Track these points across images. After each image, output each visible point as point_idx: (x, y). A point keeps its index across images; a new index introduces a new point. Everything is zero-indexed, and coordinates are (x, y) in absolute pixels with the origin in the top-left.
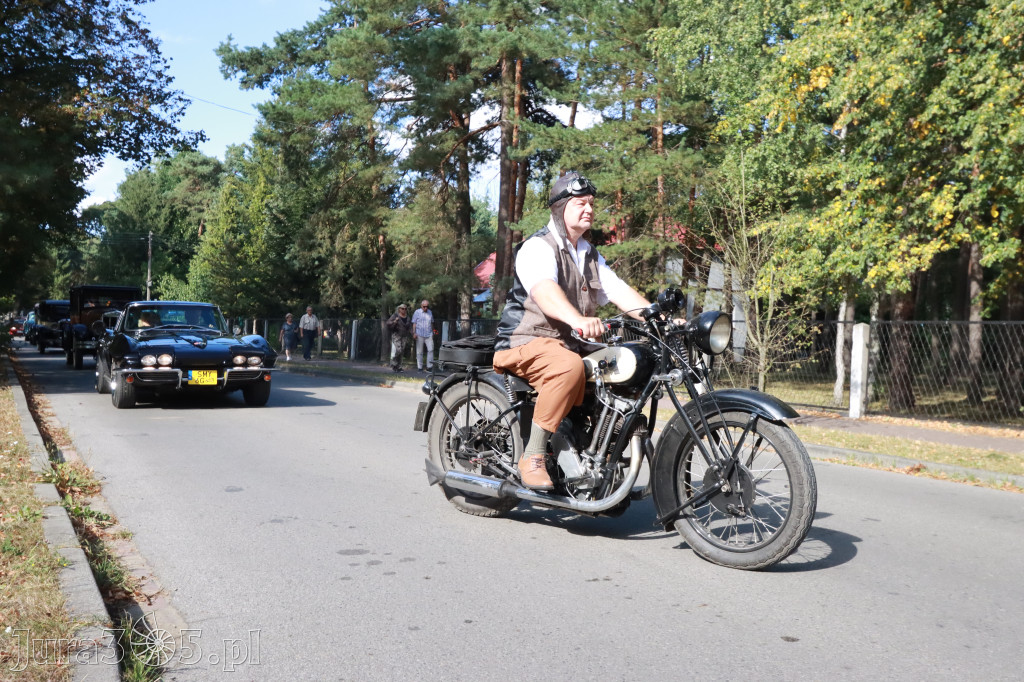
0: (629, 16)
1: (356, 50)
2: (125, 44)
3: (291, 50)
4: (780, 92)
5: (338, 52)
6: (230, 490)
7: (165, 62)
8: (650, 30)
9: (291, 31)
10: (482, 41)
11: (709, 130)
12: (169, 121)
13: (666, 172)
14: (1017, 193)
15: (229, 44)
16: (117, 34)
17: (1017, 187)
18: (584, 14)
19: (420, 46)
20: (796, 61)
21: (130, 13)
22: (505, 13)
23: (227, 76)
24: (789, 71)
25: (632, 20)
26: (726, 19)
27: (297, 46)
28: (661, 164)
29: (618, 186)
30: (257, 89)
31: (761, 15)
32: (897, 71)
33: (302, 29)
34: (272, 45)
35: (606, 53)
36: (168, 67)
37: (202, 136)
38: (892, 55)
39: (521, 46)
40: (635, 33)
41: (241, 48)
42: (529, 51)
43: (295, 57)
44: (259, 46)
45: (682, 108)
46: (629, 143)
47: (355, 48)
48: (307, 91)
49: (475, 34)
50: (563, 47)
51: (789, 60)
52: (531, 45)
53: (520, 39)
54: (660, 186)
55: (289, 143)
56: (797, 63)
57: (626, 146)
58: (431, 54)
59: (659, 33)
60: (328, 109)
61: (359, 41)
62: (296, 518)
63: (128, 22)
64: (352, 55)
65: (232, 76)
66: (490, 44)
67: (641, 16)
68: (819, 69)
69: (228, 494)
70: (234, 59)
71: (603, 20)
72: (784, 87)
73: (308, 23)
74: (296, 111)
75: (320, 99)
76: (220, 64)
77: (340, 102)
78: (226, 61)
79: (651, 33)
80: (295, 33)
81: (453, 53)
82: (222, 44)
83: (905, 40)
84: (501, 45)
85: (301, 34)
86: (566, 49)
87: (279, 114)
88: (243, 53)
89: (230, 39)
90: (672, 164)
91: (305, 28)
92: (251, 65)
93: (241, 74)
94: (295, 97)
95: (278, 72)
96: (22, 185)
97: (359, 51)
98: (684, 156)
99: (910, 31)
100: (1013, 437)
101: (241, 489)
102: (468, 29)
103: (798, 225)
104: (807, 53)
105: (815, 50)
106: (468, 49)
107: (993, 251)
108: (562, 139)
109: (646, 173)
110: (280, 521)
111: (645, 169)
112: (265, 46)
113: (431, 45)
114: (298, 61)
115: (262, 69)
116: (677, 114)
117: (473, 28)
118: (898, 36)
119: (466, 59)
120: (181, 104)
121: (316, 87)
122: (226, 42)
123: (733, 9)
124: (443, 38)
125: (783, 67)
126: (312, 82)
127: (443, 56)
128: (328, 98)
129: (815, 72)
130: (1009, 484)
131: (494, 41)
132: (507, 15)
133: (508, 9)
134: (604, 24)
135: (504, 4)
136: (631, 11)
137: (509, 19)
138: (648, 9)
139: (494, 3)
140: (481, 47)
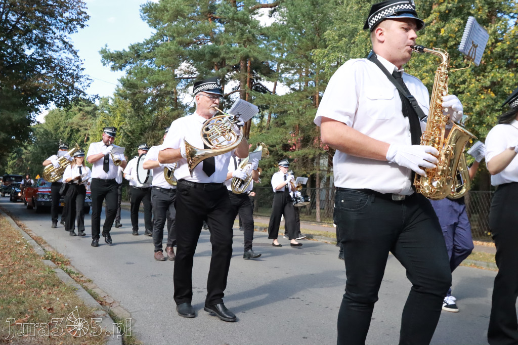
0: (303, 43)
2: (62, 52)
3: (136, 53)
5: (161, 54)
6: (128, 263)
7: (81, 61)
8: (313, 50)
9: (137, 43)
10: (232, 52)
12: (82, 89)
14: (480, 133)
15: (106, 49)
16: (58, 47)
17: (480, 130)
18: (281, 41)
19: (202, 53)
21: (65, 38)
23: (104, 65)
26: (349, 45)
27: (140, 50)
29: (297, 123)
30: (119, 71)
32: (427, 76)
33: (142, 43)
34: (127, 50)
36: (83, 64)
37: (98, 97)
38: (424, 68)
39: (250, 55)
40: (306, 50)
41: (112, 51)
42: (254, 58)
43: (139, 56)
44: (121, 50)
46: (303, 102)
47: (169, 53)
48: (145, 73)
49: (229, 49)
52: (255, 54)
53: (250, 51)
55: (135, 98)
57: (301, 104)
58: (207, 57)
59: (317, 51)
60: (155, 82)
61: (171, 50)
62: (162, 275)
63: (64, 42)
64: (168, 57)
65: (107, 65)
66: (235, 53)
67: (309, 43)
69: (128, 265)
70: (108, 56)
71: (290, 44)
73: (146, 40)
74: (139, 82)
75: (152, 77)
76: (101, 58)
77: (161, 79)
78: (104, 57)
79: (314, 51)
81: (217, 57)
82: (102, 48)
83: (430, 62)
84: (241, 54)
85: (142, 45)
86: (272, 56)
87: (131, 84)
88: (113, 53)
89: (106, 46)
91: (144, 42)
92: (117, 59)
93: (112, 63)
94: (139, 75)
95: (130, 63)
96: (14, 120)
97: (171, 55)
99: (433, 57)
100: (480, 245)
101: (133, 263)
102: (225, 46)
106: (225, 56)
107: (470, 159)
108: (270, 100)
110: (155, 276)
111: (310, 115)
112: (124, 50)
113: (207, 53)
114: (140, 58)
115: (122, 62)
117: (227, 46)
118: (427, 60)
119: (224, 60)
120: (88, 82)
121: (149, 71)
122: (104, 48)
123: (352, 41)
124: (213, 50)
126: (147, 68)
127: (213, 58)
128: (155, 77)
130: (473, 265)
131: (237, 52)
132: (244, 40)
133: (244, 37)
134: (291, 46)
135: (242, 34)
136: (304, 40)
137: (245, 42)
138: (312, 40)
139: (238, 34)
140: (231, 55)
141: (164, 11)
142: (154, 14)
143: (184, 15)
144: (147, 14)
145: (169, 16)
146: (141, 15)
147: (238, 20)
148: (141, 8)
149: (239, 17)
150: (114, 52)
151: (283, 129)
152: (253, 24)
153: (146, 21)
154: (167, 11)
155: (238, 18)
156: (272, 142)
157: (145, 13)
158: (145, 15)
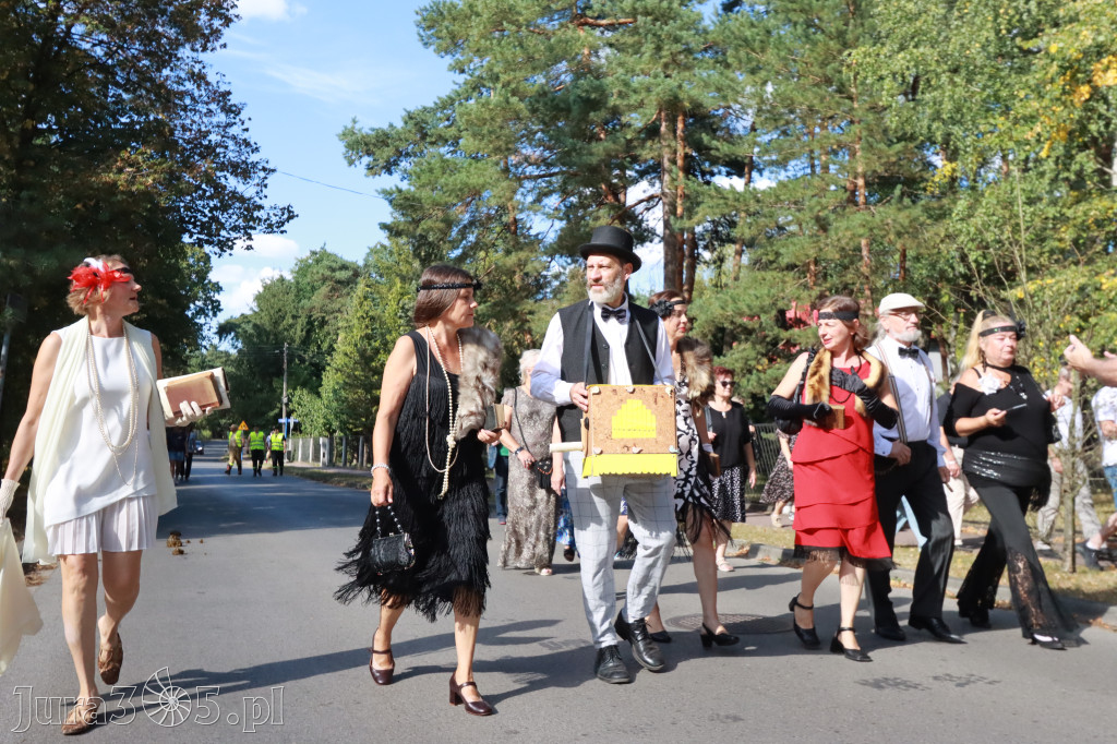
0: (815, 43)
1: (488, 118)
3: (420, 127)
4: (1048, 97)
5: (467, 121)
7: (243, 123)
8: (846, 53)
9: (420, 108)
10: (635, 91)
11: (924, 180)
13: (875, 231)
15: (353, 127)
18: (758, 50)
19: (562, 105)
20: (1072, 51)
22: (660, 58)
23: (351, 163)
24: (1061, 67)
25: (820, 48)
26: (944, 34)
27: (427, 123)
28: (867, 222)
29: (812, 253)
30: (385, 176)
31: (997, 16)
33: (432, 105)
34: (399, 124)
35: (788, 92)
36: (247, 130)
37: (289, 212)
39: (682, 95)
40: (824, 64)
41: (366, 130)
42: (692, 101)
43: (424, 136)
44: (385, 127)
45: (891, 152)
46: (824, 200)
47: (487, 116)
48: (437, 172)
49: (626, 84)
50: (733, 89)
51: (1060, 50)
52: (694, 93)
53: (680, 87)
54: (865, 253)
55: (419, 232)
56: (1073, 53)
57: (820, 203)
58: (575, 109)
59: (856, 55)
60: (461, 190)
61: (491, 107)
64: (485, 124)
65: (357, 163)
66: (644, 94)
67: (832, 43)
68: (1105, 61)
70: (358, 142)
71: (783, 54)
72: (1054, 90)
73: (439, 98)
74: (425, 194)
75: (451, 179)
76: (344, 150)
77: (474, 180)
78: (350, 146)
79: (848, 55)
80: (425, 109)
81: (599, 110)
82: (346, 128)
84: (658, 94)
85: (433, 111)
86: (738, 92)
87: (407, 199)
88: (368, 135)
89: (354, 121)
90: (882, 221)
91: (436, 104)
92: (376, 149)
93: (366, 160)
94: (424, 179)
95: (408, 155)
97: (492, 119)
98: (899, 210)
102: (617, 79)
103: (1083, 281)
104: (1087, 37)
105: (1099, 33)
106: (618, 103)
108: (738, 200)
109: (848, 234)
111: (847, 229)
112: (391, 125)
113: (575, 101)
114: (428, 140)
115: (388, 152)
116: (883, 161)
117: (623, 77)
119: (616, 112)
121: (446, 167)
122: (350, 126)
124: (587, 91)
125: (1053, 60)
126: (443, 161)
127: (589, 113)
128: (462, 177)
129: (1099, 66)
131: (648, 90)
132: (664, 60)
133: (664, 53)
134: (785, 59)
135: (659, 49)
136: (819, 36)
137: (666, 66)
138: (841, 35)
139: (648, 48)
140: (634, 99)
141: (469, 18)
142: (447, 28)
143: (517, 20)
144: (432, 31)
145: (481, 27)
146: (419, 34)
147: (647, 13)
148: (419, 18)
149: (649, 6)
150: (370, 132)
151: (775, 273)
152: (685, 19)
153: (432, 47)
154: (478, 15)
155: (646, 8)
156: (749, 306)
157: (429, 28)
158: (429, 33)
